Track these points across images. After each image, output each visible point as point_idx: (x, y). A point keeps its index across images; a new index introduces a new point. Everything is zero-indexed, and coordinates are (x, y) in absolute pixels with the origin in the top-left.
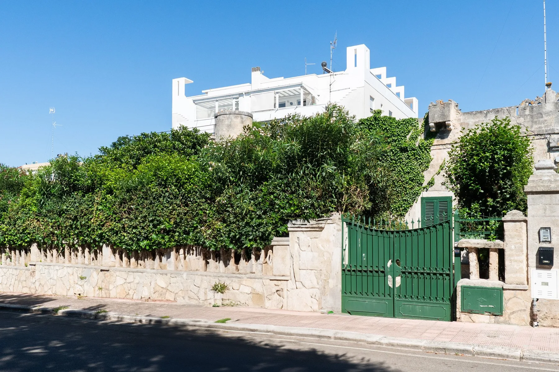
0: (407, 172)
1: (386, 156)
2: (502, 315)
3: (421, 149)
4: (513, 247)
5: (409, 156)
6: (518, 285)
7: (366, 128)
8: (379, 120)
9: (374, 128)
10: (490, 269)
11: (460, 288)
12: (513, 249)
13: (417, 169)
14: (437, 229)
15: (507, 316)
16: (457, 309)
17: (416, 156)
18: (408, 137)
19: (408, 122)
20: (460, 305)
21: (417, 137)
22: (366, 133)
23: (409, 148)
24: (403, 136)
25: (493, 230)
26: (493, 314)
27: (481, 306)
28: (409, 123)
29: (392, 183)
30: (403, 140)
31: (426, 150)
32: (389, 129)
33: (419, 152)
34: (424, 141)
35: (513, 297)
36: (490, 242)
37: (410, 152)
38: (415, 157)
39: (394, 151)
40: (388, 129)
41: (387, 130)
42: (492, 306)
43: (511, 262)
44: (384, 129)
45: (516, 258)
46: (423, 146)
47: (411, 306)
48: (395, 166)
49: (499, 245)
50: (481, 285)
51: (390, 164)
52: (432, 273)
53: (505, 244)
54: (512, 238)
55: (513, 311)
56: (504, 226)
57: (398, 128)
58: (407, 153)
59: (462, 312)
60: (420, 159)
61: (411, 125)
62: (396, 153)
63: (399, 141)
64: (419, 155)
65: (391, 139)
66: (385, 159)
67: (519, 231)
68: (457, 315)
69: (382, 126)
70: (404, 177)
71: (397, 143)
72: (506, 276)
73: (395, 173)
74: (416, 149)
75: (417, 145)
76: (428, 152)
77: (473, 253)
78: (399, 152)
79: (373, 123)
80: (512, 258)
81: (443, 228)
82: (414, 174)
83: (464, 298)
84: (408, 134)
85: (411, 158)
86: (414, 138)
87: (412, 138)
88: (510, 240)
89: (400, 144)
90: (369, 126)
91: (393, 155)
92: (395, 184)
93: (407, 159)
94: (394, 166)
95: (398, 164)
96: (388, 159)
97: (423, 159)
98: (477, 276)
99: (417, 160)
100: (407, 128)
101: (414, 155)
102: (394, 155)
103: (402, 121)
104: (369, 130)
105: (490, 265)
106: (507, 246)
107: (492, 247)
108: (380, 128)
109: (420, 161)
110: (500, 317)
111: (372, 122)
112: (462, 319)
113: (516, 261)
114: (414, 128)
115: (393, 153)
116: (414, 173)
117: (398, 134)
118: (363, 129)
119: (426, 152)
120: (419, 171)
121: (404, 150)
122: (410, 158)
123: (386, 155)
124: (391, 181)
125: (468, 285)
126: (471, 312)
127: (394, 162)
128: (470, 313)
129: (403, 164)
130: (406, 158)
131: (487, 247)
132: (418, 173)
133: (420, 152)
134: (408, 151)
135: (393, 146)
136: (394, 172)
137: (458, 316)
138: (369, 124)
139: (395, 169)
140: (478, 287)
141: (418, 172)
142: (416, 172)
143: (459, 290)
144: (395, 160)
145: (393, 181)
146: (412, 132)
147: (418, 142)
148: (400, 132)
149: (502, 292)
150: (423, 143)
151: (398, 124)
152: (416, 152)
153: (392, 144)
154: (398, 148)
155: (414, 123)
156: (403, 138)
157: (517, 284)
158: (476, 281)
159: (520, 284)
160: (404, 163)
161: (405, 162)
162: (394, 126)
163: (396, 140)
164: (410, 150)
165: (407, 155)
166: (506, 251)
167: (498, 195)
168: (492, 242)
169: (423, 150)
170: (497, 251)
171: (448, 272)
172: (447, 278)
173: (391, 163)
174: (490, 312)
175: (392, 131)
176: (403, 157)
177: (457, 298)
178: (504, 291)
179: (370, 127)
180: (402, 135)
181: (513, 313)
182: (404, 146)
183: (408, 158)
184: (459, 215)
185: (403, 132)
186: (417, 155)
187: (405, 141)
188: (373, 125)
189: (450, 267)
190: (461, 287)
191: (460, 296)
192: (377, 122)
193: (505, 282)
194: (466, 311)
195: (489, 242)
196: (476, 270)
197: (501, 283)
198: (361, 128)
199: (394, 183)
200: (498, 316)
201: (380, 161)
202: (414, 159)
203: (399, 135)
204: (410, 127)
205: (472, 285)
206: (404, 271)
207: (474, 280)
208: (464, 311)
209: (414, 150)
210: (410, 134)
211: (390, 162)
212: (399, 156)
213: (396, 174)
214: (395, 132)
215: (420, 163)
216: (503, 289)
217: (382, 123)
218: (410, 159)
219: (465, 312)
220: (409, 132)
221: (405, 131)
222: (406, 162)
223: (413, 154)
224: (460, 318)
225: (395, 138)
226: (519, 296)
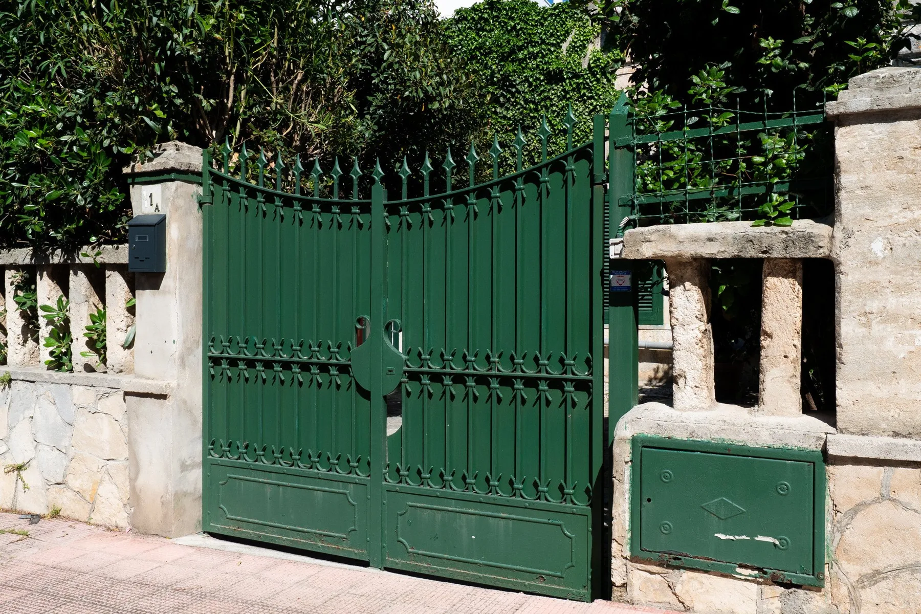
0: (560, 131)
1: (513, 95)
2: (816, 586)
3: (594, 75)
4: (878, 247)
5: (567, 92)
6: (900, 441)
7: (470, 28)
8: (499, 9)
9: (488, 28)
10: (764, 361)
11: (628, 448)
12: (880, 255)
13: (585, 123)
14: (543, 186)
15: (844, 590)
16: (614, 545)
17: (583, 92)
18: (565, 46)
19: (564, 11)
20: (627, 528)
21: (584, 45)
22: (470, 39)
23: (567, 73)
24: (553, 45)
25: (778, 171)
26: (773, 575)
27: (722, 537)
28: (567, 13)
29: (526, 158)
30: (552, 53)
31: (606, 77)
32: (521, 29)
33: (588, 81)
34: (600, 55)
35: (876, 501)
36: (768, 229)
37: (567, 81)
38: (580, 93)
39: (531, 80)
40: (518, 27)
41: (517, 31)
42: (769, 539)
43: (868, 325)
44: (509, 28)
45: (893, 302)
46: (597, 66)
47: (439, 515)
48: (535, 117)
49: (808, 239)
50: (723, 436)
51: (522, 112)
52: (521, 378)
53: (839, 235)
54: (877, 201)
55: (876, 566)
56: (838, 144)
57: (542, 25)
58: (562, 85)
59: (634, 559)
60: (591, 98)
61: (571, 17)
62: (536, 86)
63: (543, 57)
64: (590, 89)
65: (526, 52)
66: (512, 100)
67: (910, 166)
68: (614, 573)
69: (505, 23)
70: (554, 143)
71: (538, 60)
72: (844, 393)
73: (533, 134)
74: (583, 75)
75: (585, 66)
76: (609, 81)
77: (688, 284)
78: (543, 83)
79: (486, 16)
80: (874, 305)
81: (565, 182)
82: (577, 135)
83: (645, 498)
84: (564, 41)
85: (571, 98)
86: (578, 49)
87: (573, 49)
88: (867, 211)
89: (546, 63)
90: (476, 25)
91: (530, 92)
92: (534, 160)
93: (561, 100)
94: (532, 118)
95: (543, 112)
96: (518, 100)
97: (599, 97)
98: (705, 393)
99: (585, 102)
100: (562, 26)
101: (578, 88)
102: (533, 91)
103: (551, 9)
104: (478, 34)
105: (765, 342)
106: (851, 241)
107: (774, 255)
108: (503, 27)
109: (592, 104)
110: (811, 594)
111: (483, 13)
112: (635, 592)
113: (889, 318)
114: (578, 24)
115: (530, 85)
116: (578, 131)
117: (541, 38)
118: (464, 31)
119: (605, 81)
120: (588, 127)
121: (554, 77)
122: (568, 96)
123: (514, 90)
124: (525, 153)
125: (665, 435)
126: (673, 562)
127: (532, 106)
128: (669, 567)
129: (554, 112)
130: (559, 97)
131: (751, 253)
132: (586, 132)
133: (591, 82)
134: (564, 80)
135: (531, 70)
136: (532, 131)
137: (617, 578)
138: (476, 18)
139: (533, 123)
140: (707, 444)
141: (587, 130)
142: (582, 131)
143: (622, 453)
144: (533, 103)
145: (530, 152)
146: (573, 34)
147: (587, 59)
148: (545, 34)
149: (823, 472)
150: (599, 59)
151: (543, 17)
152: (581, 81)
153: (527, 64)
154: (540, 73)
155: (578, 12)
156: (552, 49)
157: (896, 434)
158: (700, 415)
159: (909, 435)
160: (555, 108)
161: (557, 106)
162: (533, 20)
163: (538, 53)
164: (569, 78)
165: (562, 90)
166: (842, 268)
167: (802, 19)
168: (777, 229)
169: (598, 76)
170: (799, 274)
171: (583, 375)
172: (581, 398)
173: (525, 108)
174: (759, 569)
175: (529, 34)
176: (553, 94)
177: (616, 495)
178: (831, 469)
179: (479, 26)
180: (552, 41)
181: (875, 577)
182: (555, 67)
183: (564, 97)
184: (630, 115)
185: (552, 35)
186: (584, 88)
187: (557, 57)
188: (486, 20)
189: (591, 351)
190: (634, 441)
191: (627, 486)
192: (495, 14)
193: (833, 424)
194: (654, 556)
195: (764, 229)
196: (700, 365)
197: (816, 426)
198: (459, 30)
199: (532, 158)
200: (799, 587)
201: (502, 105)
202: (579, 97)
203: (543, 42)
204: (569, 23)
205: (681, 435)
206: (414, 368)
207: (693, 408)
208: (646, 555)
209: (577, 76)
210: (569, 39)
211: (523, 107)
212: (543, 91)
213: (536, 136)
214: (535, 34)
215: (591, 107)
216: (827, 458)
217: (507, 15)
218: (568, 99)
219: (649, 562)
220: (567, 33)
221: (558, 31)
222: (560, 106)
223: (574, 86)
224: (624, 585)
225: (536, 50)
226: (903, 497)
